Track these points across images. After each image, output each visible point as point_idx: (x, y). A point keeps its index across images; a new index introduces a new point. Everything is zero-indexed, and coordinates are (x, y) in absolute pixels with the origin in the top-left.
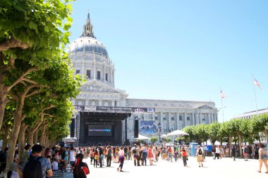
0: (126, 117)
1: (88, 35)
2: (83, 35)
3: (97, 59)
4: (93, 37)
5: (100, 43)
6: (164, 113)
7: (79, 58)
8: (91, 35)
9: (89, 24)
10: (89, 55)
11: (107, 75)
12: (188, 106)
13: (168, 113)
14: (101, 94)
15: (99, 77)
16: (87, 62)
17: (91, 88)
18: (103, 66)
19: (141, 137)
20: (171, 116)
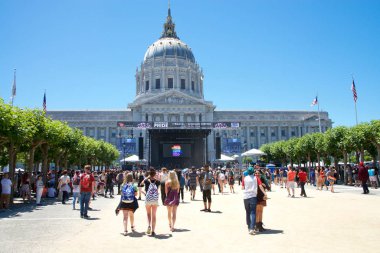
0: (207, 134)
1: (170, 36)
2: (163, 37)
3: (181, 65)
4: (175, 37)
5: (183, 44)
6: (262, 128)
7: (159, 64)
8: (172, 35)
9: (171, 21)
10: (170, 59)
11: (193, 82)
12: (293, 117)
13: (267, 127)
14: (182, 107)
15: (183, 87)
16: (168, 68)
17: (170, 100)
18: (188, 72)
19: (224, 158)
20: (270, 131)
